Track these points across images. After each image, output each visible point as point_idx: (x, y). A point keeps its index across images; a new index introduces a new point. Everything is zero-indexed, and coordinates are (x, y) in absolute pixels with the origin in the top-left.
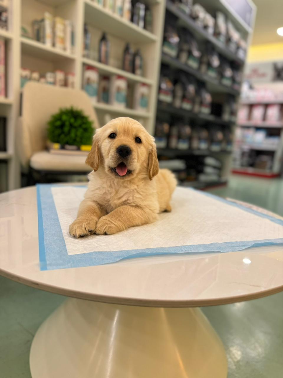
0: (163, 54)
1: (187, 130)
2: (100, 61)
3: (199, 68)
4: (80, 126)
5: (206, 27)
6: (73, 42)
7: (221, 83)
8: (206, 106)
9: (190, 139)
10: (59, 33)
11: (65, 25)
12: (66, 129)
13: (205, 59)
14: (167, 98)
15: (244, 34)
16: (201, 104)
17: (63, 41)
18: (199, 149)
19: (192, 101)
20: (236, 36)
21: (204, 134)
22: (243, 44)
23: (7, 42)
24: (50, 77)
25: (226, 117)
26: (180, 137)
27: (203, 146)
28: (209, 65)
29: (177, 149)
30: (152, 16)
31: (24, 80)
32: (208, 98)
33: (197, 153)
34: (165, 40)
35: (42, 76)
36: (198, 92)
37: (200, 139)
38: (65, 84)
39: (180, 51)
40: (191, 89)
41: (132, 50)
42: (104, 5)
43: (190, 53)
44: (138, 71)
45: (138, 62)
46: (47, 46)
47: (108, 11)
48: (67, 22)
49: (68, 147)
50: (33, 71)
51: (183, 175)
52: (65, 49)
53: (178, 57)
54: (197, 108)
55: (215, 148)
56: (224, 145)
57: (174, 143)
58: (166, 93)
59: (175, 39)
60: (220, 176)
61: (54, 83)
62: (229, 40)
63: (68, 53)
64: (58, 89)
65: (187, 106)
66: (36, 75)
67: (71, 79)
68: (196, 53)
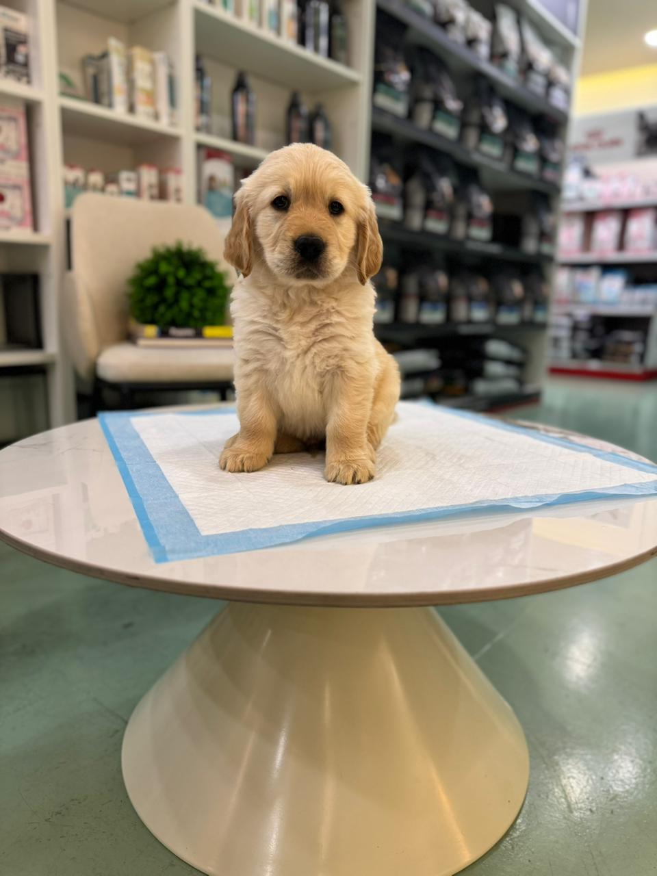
0: (376, 110)
1: (442, 280)
2: (235, 137)
3: (461, 138)
4: (199, 284)
5: (471, 42)
6: (173, 101)
7: (512, 168)
8: (481, 223)
9: (448, 300)
10: (142, 82)
11: (153, 63)
12: (169, 293)
13: (474, 117)
14: (389, 211)
15: (564, 52)
16: (470, 218)
17: (151, 97)
18: (470, 322)
19: (449, 214)
20: (543, 57)
21: (480, 286)
22: (561, 74)
23: (31, 110)
24: (126, 180)
25: (530, 245)
26: (423, 298)
27: (480, 314)
28: (484, 129)
29: (418, 325)
30: (345, 25)
31: (73, 190)
32: (484, 204)
33: (465, 330)
34: (379, 78)
35: (111, 179)
36: (460, 192)
37: (470, 299)
38: (162, 194)
39: (415, 102)
40: (445, 186)
41: (306, 108)
42: (238, 12)
43: (438, 105)
45: (319, 133)
46: (118, 112)
47: (246, 23)
48: (159, 56)
49: (173, 331)
50: (89, 170)
51: (436, 384)
52: (156, 116)
53: (411, 115)
54: (460, 230)
55: (508, 318)
56: (528, 311)
57: (411, 311)
58: (387, 197)
59: (402, 76)
60: (521, 381)
61: (137, 194)
62: (528, 67)
63: (163, 126)
64: (146, 205)
65: (437, 226)
66: (96, 178)
67: (172, 181)
68: (453, 105)
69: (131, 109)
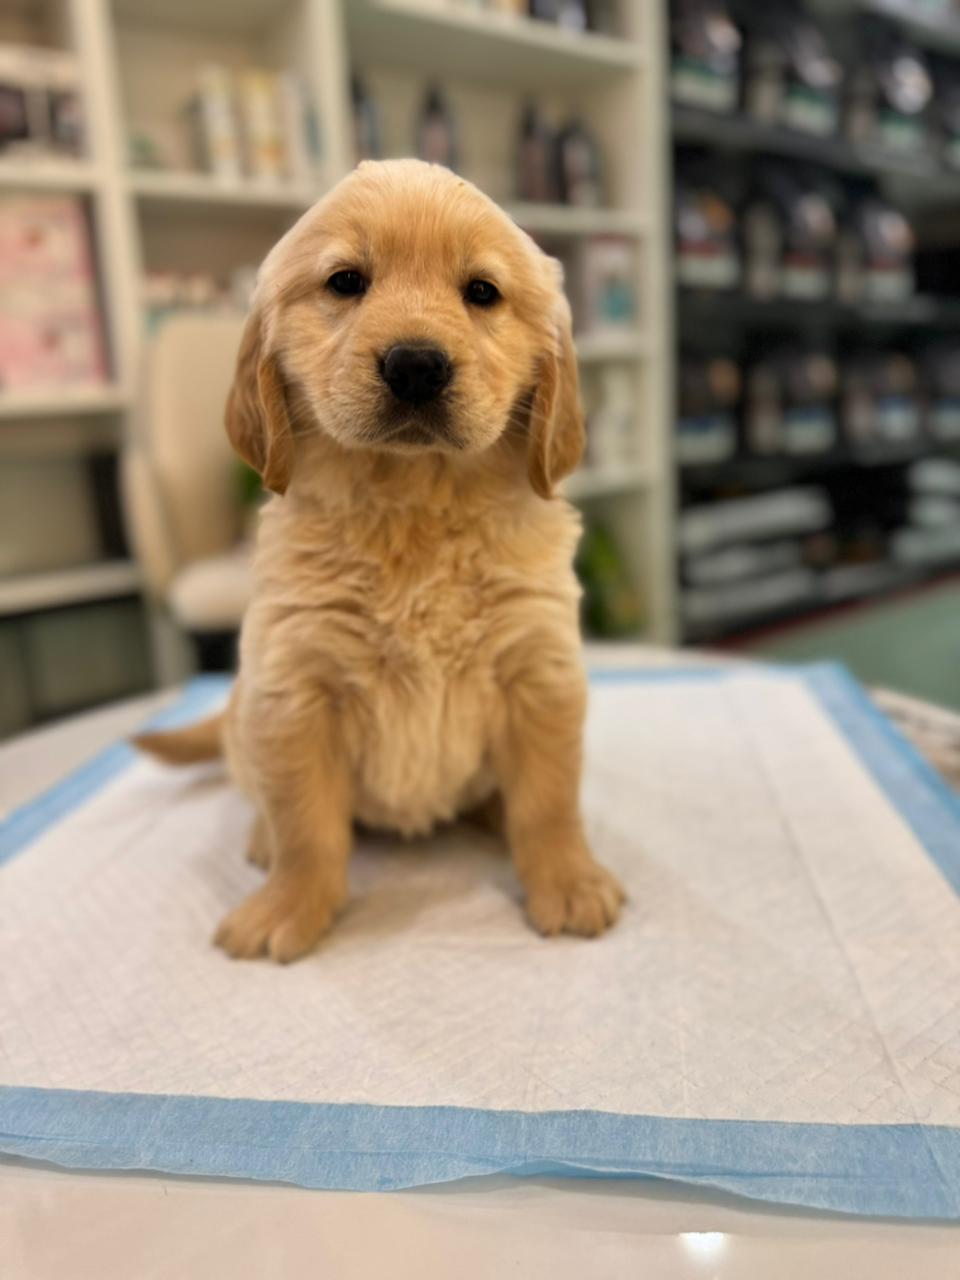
0: (677, 107)
1: (819, 373)
3: (842, 128)
6: (314, 144)
7: (945, 166)
8: (888, 266)
9: (835, 405)
13: (863, 85)
14: (714, 271)
17: (279, 149)
18: (880, 439)
19: (827, 258)
21: (897, 373)
23: (86, 206)
26: (790, 404)
27: (898, 421)
28: (884, 107)
29: (782, 456)
31: (156, 313)
32: (891, 231)
33: (872, 456)
34: (679, 50)
35: (224, 285)
36: (847, 219)
37: (880, 398)
39: (748, 76)
40: (815, 214)
41: (551, 122)
43: (792, 81)
44: (583, 192)
45: (577, 158)
46: (225, 181)
48: (286, 85)
51: (822, 548)
53: (742, 105)
54: (850, 284)
57: (767, 430)
58: (706, 248)
59: (722, 36)
65: (804, 283)
66: (199, 290)
68: (819, 71)
69: (247, 169)
